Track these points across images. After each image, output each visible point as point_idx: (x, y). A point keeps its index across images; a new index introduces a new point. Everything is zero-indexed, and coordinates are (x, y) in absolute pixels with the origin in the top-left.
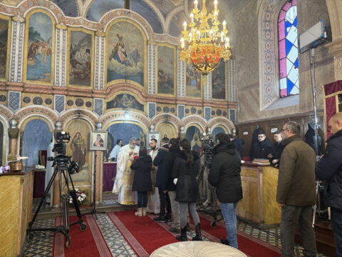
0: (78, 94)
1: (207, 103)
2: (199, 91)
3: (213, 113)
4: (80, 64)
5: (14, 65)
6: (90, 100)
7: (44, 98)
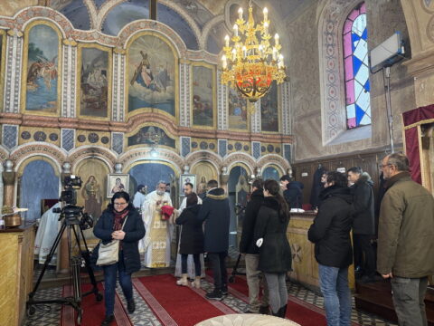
0: (91, 127)
1: (256, 136)
2: (244, 122)
3: (263, 150)
4: (94, 89)
5: (9, 91)
6: (107, 134)
7: (48, 132)
